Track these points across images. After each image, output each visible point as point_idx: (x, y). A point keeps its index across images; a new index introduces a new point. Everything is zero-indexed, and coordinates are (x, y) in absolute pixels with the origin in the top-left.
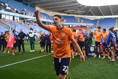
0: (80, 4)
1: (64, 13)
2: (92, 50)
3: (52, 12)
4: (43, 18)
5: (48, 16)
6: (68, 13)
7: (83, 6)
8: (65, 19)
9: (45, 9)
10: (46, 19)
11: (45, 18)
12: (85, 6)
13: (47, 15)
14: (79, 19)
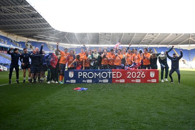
0: (53, 29)
1: (33, 38)
2: (71, 75)
3: (16, 36)
4: (3, 42)
5: (10, 41)
6: (38, 39)
7: (57, 31)
8: (34, 46)
9: (5, 32)
10: (8, 44)
11: (6, 43)
12: (59, 31)
13: (9, 39)
14: (51, 47)
